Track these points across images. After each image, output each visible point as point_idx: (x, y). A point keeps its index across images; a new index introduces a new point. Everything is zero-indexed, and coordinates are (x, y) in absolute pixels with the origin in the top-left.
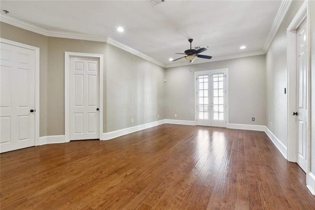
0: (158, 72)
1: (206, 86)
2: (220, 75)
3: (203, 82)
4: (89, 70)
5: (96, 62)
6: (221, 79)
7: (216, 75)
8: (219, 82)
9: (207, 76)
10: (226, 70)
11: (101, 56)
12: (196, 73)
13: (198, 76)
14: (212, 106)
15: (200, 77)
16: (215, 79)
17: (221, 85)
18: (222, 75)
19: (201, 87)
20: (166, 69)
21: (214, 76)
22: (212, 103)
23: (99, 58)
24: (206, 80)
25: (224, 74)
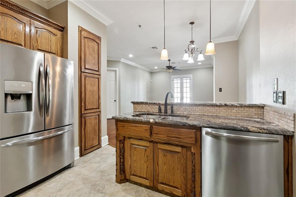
0: (147, 75)
1: (179, 85)
2: (187, 79)
3: (177, 83)
4: (110, 77)
5: (114, 72)
6: (188, 81)
7: (185, 79)
8: (187, 83)
9: (179, 79)
10: (191, 76)
11: (117, 69)
12: (172, 76)
13: (174, 78)
14: (183, 99)
15: (175, 79)
16: (184, 81)
17: (188, 85)
18: (189, 78)
19: (175, 85)
20: (152, 73)
21: (184, 79)
22: (183, 96)
23: (116, 70)
24: (179, 81)
25: (190, 78)
